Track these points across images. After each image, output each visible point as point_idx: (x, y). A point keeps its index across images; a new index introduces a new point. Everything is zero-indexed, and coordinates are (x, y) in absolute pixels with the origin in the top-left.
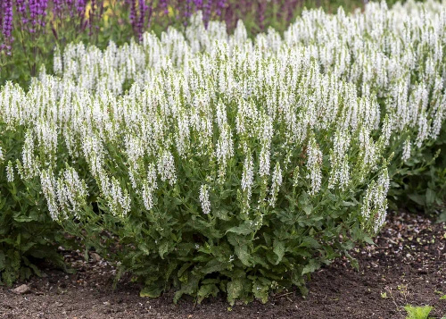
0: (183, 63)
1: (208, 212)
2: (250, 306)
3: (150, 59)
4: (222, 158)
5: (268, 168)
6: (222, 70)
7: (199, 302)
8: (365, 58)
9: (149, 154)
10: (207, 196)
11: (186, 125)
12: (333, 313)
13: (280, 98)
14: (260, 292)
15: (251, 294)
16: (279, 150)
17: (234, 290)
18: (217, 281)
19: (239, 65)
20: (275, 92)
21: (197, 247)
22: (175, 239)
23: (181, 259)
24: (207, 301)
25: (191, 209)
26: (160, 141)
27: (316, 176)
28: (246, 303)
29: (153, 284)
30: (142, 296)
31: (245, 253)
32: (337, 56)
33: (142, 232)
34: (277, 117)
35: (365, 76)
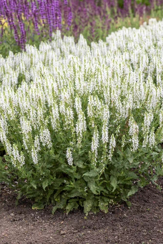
0: (52, 64)
1: (71, 164)
2: (98, 215)
3: (33, 62)
4: (79, 132)
5: (107, 138)
6: (77, 76)
7: (67, 214)
8: (157, 59)
9: (35, 129)
10: (71, 155)
11: (57, 112)
12: (148, 220)
13: (112, 93)
14: (103, 206)
15: (98, 207)
16: (112, 124)
17: (88, 206)
18: (77, 200)
19: (87, 71)
20: (108, 89)
21: (65, 181)
22: (52, 178)
23: (56, 188)
24: (71, 212)
25: (61, 161)
26: (41, 121)
27: (135, 141)
28: (95, 213)
29: (39, 201)
30: (33, 208)
31: (94, 186)
32: (141, 58)
33: (32, 174)
34: (111, 104)
35: (157, 70)
